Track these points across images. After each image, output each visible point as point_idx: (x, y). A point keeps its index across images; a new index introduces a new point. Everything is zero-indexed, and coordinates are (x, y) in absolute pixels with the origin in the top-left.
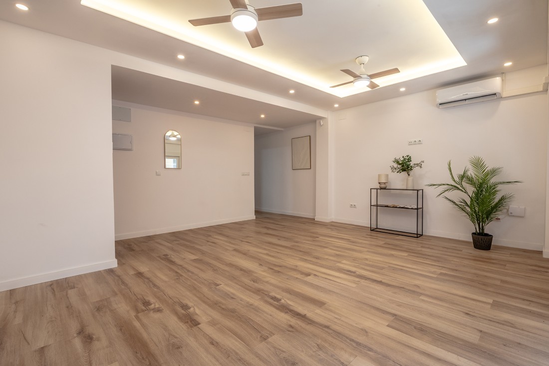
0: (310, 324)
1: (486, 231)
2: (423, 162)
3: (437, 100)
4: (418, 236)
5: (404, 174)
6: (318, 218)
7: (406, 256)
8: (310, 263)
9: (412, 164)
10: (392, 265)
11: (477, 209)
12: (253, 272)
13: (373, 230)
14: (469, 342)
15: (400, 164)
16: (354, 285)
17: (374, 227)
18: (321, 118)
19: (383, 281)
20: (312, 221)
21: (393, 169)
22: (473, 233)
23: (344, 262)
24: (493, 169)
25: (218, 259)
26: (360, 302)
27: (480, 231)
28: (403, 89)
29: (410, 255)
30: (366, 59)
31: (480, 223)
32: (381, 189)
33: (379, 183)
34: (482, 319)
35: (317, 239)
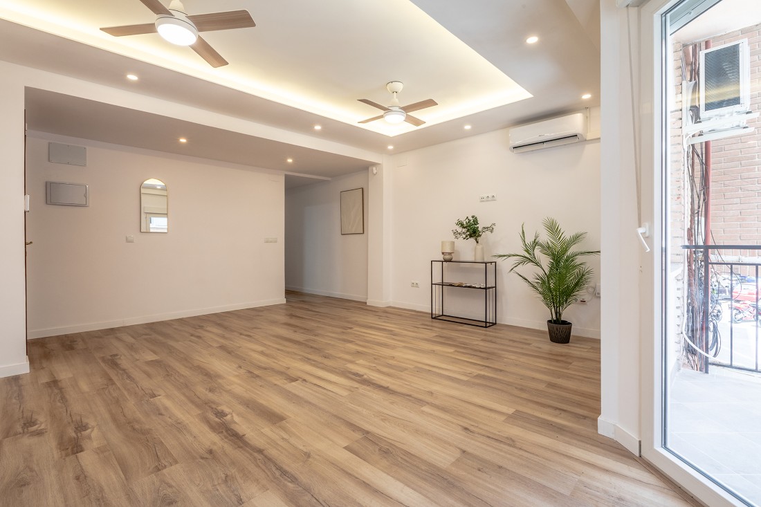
0: (241, 447)
1: (563, 318)
2: (494, 224)
3: (511, 142)
4: (487, 325)
5: (472, 240)
6: (371, 301)
7: (451, 353)
8: (311, 364)
9: (480, 227)
10: (420, 366)
12: (219, 376)
13: (434, 318)
14: (434, 466)
15: (464, 228)
16: (345, 393)
17: (437, 313)
18: (374, 164)
19: (391, 387)
20: (362, 306)
21: (456, 233)
22: (549, 321)
23: (361, 361)
24: (576, 235)
25: (186, 360)
26: (335, 416)
27: (557, 318)
28: (468, 127)
29: (458, 352)
30: (399, 86)
31: (557, 306)
32: (446, 261)
33: (443, 253)
34: (479, 436)
35: (349, 330)
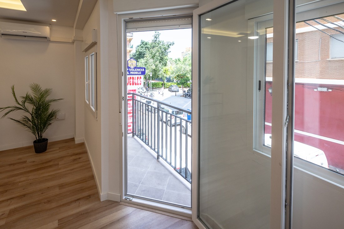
11: (36, 122)
22: (34, 141)
24: (46, 90)
27: (39, 138)
31: (39, 132)
